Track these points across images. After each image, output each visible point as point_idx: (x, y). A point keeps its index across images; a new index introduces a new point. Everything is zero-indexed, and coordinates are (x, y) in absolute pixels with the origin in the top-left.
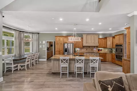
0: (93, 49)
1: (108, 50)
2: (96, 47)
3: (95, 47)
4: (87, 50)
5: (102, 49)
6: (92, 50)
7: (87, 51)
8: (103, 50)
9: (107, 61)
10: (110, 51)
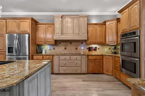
0: (79, 48)
1: (110, 49)
2: (84, 43)
3: (82, 43)
4: (65, 49)
5: (98, 46)
6: (76, 49)
7: (66, 52)
8: (99, 49)
9: (104, 72)
10: (113, 51)
